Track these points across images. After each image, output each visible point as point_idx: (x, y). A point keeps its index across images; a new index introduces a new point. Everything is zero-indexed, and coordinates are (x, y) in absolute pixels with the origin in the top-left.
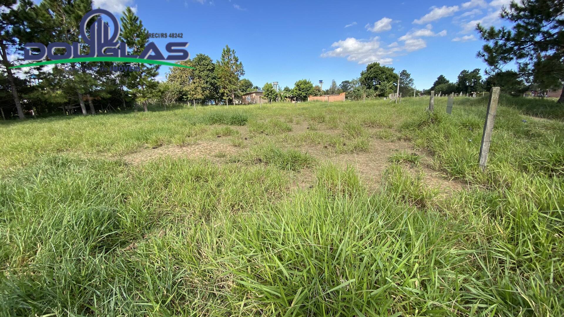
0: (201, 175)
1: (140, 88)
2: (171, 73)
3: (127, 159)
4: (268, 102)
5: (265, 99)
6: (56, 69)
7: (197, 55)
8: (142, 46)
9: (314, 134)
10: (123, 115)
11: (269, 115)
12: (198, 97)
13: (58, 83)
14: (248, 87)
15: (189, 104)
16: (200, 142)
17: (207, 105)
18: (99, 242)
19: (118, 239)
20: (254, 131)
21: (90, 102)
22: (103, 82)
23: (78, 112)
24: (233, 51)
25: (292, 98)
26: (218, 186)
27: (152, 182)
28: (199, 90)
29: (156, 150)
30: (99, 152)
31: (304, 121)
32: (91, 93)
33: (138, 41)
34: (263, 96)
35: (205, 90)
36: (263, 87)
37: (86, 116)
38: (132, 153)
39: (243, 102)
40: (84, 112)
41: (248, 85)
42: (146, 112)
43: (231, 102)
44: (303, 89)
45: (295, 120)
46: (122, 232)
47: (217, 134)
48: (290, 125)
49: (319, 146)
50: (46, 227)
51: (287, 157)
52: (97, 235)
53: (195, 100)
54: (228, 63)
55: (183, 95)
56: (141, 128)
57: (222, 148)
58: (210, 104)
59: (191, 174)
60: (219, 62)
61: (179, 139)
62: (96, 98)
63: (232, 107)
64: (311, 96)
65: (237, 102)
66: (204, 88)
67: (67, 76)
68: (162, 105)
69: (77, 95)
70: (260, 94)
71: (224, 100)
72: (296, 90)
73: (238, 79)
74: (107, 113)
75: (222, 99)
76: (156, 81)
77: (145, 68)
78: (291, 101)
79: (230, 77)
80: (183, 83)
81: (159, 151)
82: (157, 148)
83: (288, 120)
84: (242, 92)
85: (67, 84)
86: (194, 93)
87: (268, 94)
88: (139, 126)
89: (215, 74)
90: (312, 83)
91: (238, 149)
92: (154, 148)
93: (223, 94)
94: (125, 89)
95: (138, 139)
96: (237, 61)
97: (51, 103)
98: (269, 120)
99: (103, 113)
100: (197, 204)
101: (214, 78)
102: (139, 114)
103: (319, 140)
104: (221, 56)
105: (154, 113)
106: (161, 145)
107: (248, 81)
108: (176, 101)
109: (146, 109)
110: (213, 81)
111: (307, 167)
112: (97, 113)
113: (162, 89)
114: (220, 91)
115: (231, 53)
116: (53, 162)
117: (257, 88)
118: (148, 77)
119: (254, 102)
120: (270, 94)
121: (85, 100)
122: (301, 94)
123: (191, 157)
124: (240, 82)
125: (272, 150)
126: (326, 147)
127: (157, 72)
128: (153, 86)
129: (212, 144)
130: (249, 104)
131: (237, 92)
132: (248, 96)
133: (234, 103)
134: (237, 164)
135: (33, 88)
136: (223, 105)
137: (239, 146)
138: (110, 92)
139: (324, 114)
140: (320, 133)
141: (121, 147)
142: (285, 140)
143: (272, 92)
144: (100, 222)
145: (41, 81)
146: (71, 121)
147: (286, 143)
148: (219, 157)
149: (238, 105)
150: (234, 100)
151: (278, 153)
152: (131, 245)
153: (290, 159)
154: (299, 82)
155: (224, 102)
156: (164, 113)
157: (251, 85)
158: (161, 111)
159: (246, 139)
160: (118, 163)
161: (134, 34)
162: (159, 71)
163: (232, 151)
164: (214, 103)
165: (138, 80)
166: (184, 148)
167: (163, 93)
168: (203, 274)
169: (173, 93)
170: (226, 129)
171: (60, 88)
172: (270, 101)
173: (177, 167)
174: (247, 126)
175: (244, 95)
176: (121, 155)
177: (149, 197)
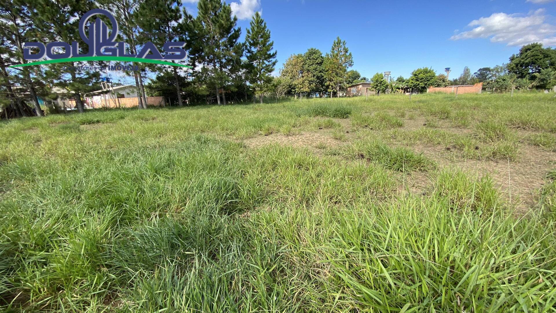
0: (303, 163)
1: (259, 83)
2: (284, 68)
3: (246, 142)
4: (376, 94)
5: (373, 91)
6: (204, 69)
7: (309, 50)
8: (264, 46)
9: (432, 132)
10: (245, 106)
11: (375, 108)
12: (305, 90)
13: (204, 79)
14: (355, 79)
15: (296, 97)
16: (303, 133)
17: (312, 98)
18: (224, 206)
19: (237, 207)
20: (357, 124)
21: (223, 95)
22: (233, 78)
23: (215, 102)
24: (344, 42)
25: (406, 90)
26: (318, 176)
27: (263, 164)
28: (306, 83)
29: (267, 137)
30: (227, 134)
31: (420, 115)
32: (224, 88)
33: (262, 41)
34: (371, 88)
35: (312, 84)
36: (372, 77)
37: (220, 105)
38: (250, 138)
39: (348, 95)
40: (219, 102)
41: (356, 76)
42: (262, 104)
43: (335, 94)
44: (422, 79)
45: (408, 114)
46: (240, 202)
47: (319, 126)
48: (400, 120)
49: (439, 147)
50: (193, 187)
51: (396, 156)
52: (224, 200)
53: (302, 93)
54: (337, 55)
55: (292, 89)
56: (257, 118)
57: (323, 140)
58: (315, 96)
59: (294, 162)
60: (328, 55)
61: (287, 129)
62: (228, 92)
63: (335, 99)
64: (431, 87)
65: (341, 95)
66: (311, 81)
67: (210, 74)
68: (274, 98)
69: (216, 89)
70: (367, 85)
71: (329, 92)
72: (412, 80)
73: (345, 71)
74: (234, 104)
75: (327, 91)
76: (272, 76)
77: (264, 65)
78: (404, 92)
79: (337, 69)
80: (293, 77)
81: (270, 138)
82: (268, 135)
83: (400, 114)
84: (348, 83)
85: (210, 80)
86: (301, 86)
87: (377, 85)
88: (256, 116)
89: (323, 67)
90: (434, 71)
91: (339, 143)
92: (266, 135)
93: (328, 87)
94: (248, 83)
95: (255, 127)
96: (347, 52)
97: (199, 95)
98: (376, 113)
99: (231, 104)
100: (298, 189)
101: (320, 72)
102: (256, 106)
103: (440, 140)
104: (331, 49)
105: (267, 105)
106: (271, 133)
107: (356, 72)
108: (285, 94)
109: (262, 102)
110: (319, 74)
111: (420, 170)
112: (227, 104)
113: (275, 83)
114: (325, 84)
115: (342, 44)
116: (198, 139)
117: (365, 79)
118: (266, 73)
119: (360, 94)
120: (379, 85)
121: (220, 93)
122: (419, 84)
123: (295, 146)
124: (347, 74)
125: (378, 147)
126: (448, 149)
127: (273, 68)
128: (269, 80)
129: (314, 135)
130: (353, 96)
131: (342, 84)
132: (353, 88)
133: (338, 95)
134: (337, 157)
135: (189, 84)
136: (327, 97)
137: (340, 139)
138: (238, 87)
139: (449, 108)
140: (442, 131)
141: (242, 132)
142: (394, 137)
143: (382, 83)
144: (226, 191)
145: (193, 78)
146: (210, 110)
147: (395, 140)
148: (319, 148)
149: (342, 97)
150: (338, 92)
151: (384, 150)
152: (245, 214)
153: (399, 158)
154: (418, 70)
155: (328, 95)
156: (275, 105)
157: (359, 76)
158: (273, 103)
159: (348, 132)
160: (240, 145)
161: (259, 35)
162: (275, 67)
163: (332, 144)
164: (318, 96)
165: (258, 76)
166: (290, 137)
167: (276, 86)
168: (302, 255)
169: (284, 87)
170: (329, 121)
171: (205, 83)
172: (378, 92)
173: (283, 153)
174: (349, 119)
175: (349, 87)
176: (242, 139)
177: (260, 176)
